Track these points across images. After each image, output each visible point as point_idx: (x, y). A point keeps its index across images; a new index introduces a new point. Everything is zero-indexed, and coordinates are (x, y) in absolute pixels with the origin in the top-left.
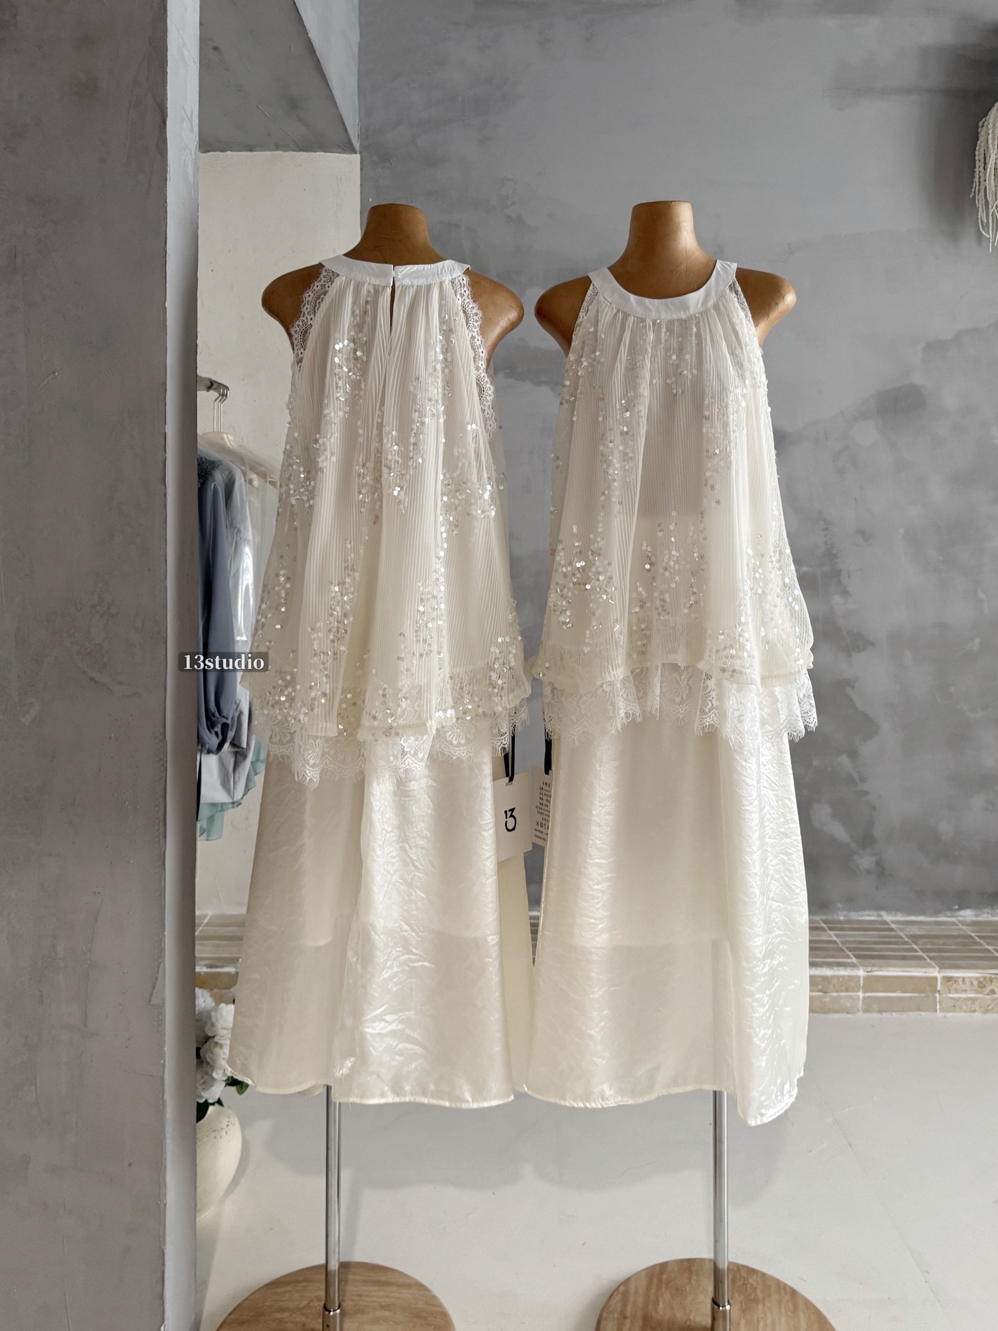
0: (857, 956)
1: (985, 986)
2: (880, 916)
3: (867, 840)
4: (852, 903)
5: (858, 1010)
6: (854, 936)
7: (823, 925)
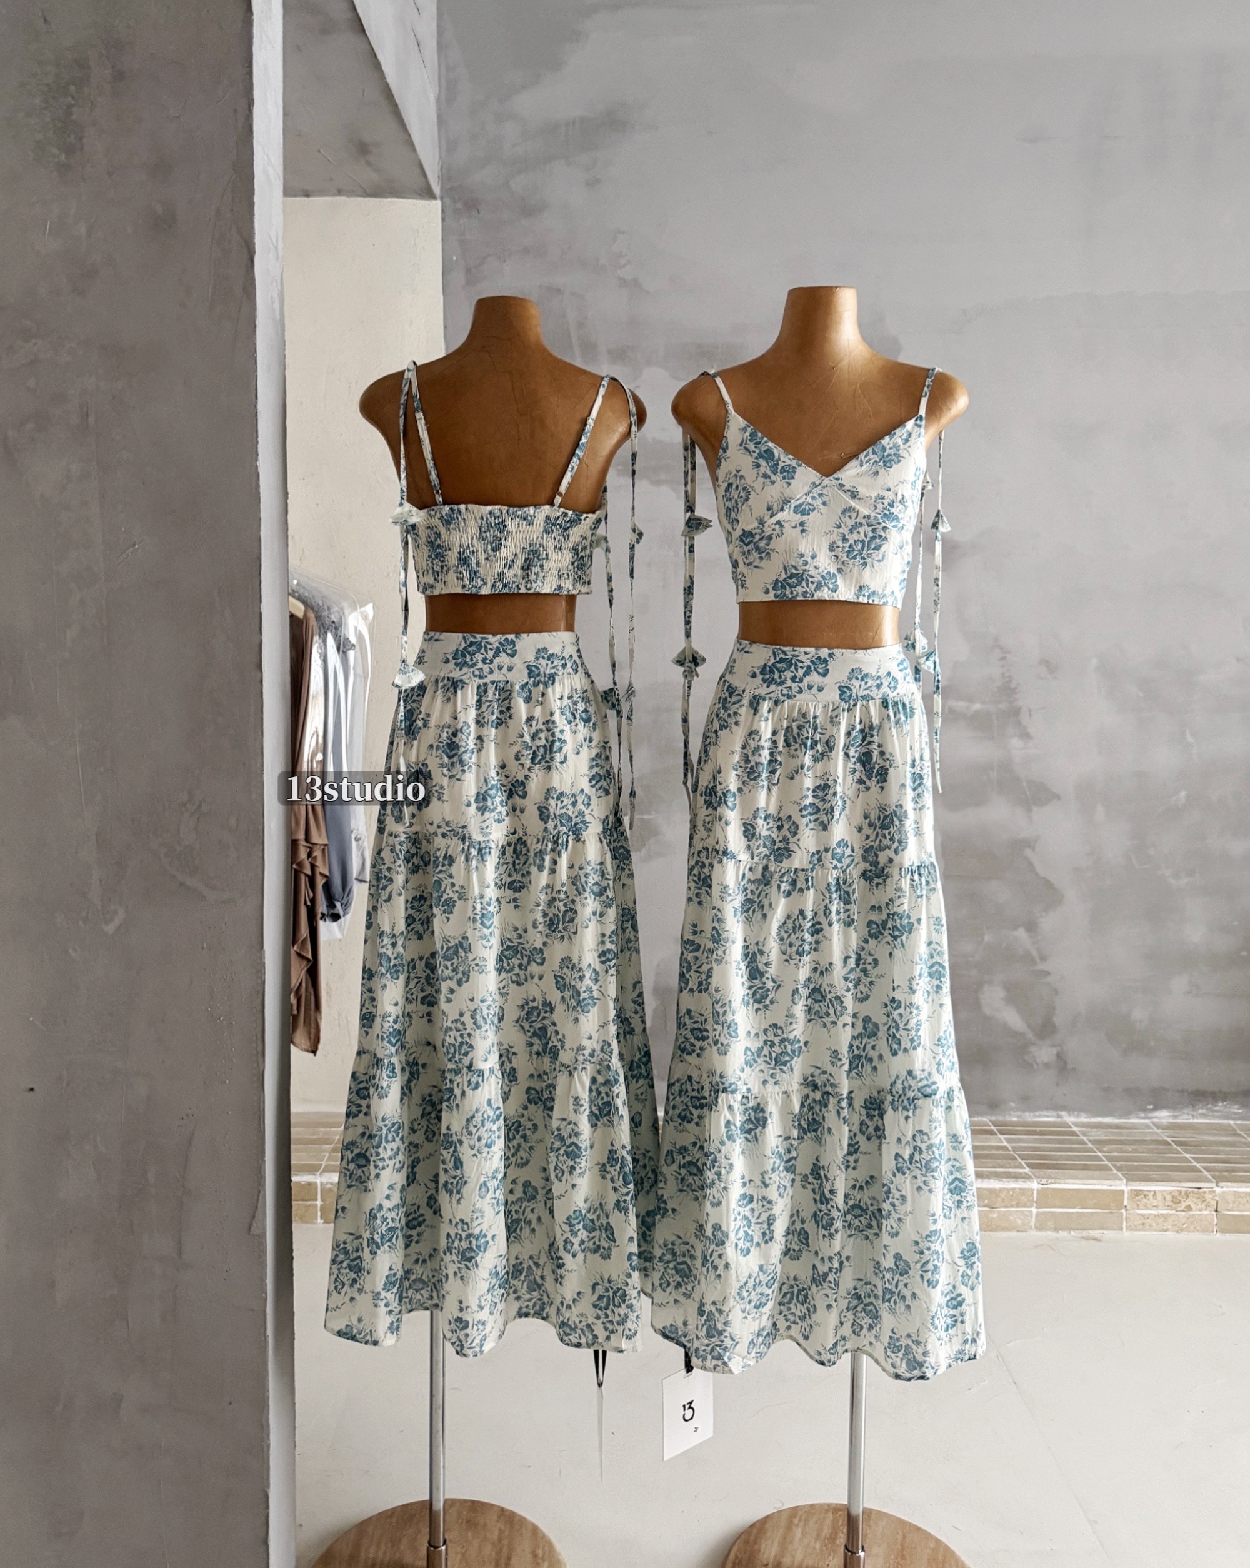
0: (1030, 1166)
1: (1180, 1202)
2: (1059, 1116)
3: (1046, 1029)
4: (1027, 1101)
5: (1031, 1228)
6: (1027, 1141)
7: (993, 1128)
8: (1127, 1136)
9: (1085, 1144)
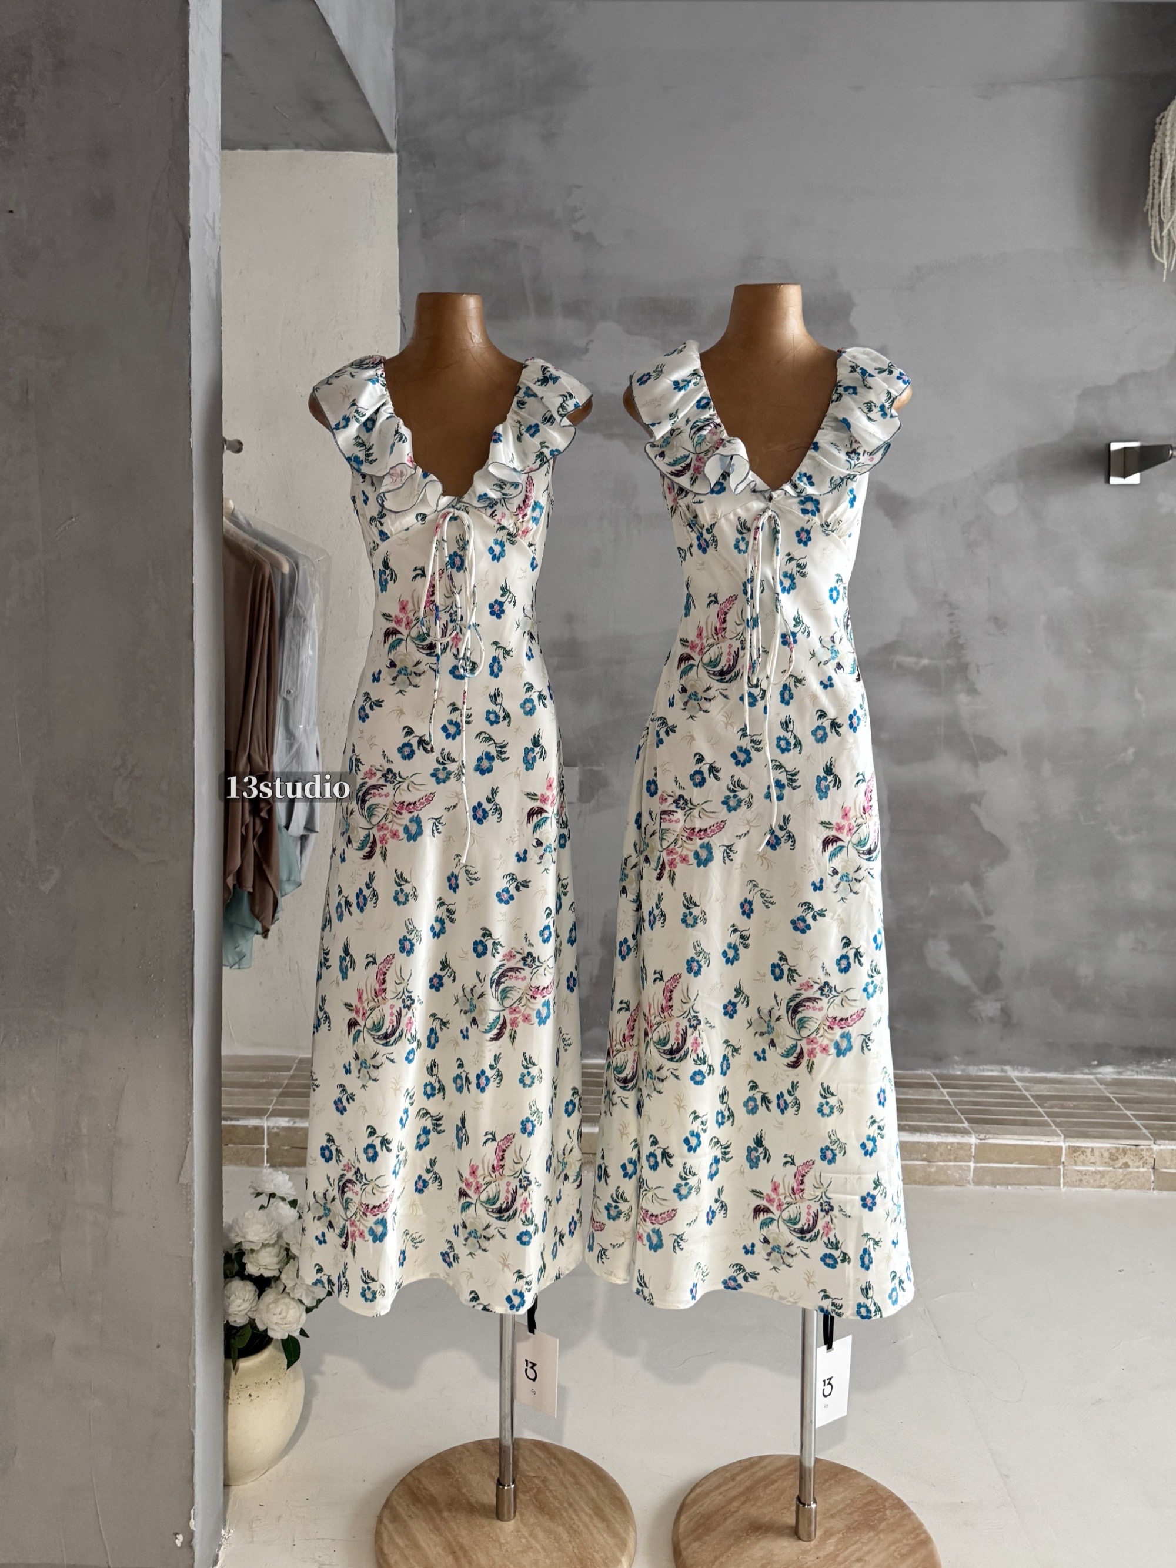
8: (1071, 1091)
9: (1026, 1098)
